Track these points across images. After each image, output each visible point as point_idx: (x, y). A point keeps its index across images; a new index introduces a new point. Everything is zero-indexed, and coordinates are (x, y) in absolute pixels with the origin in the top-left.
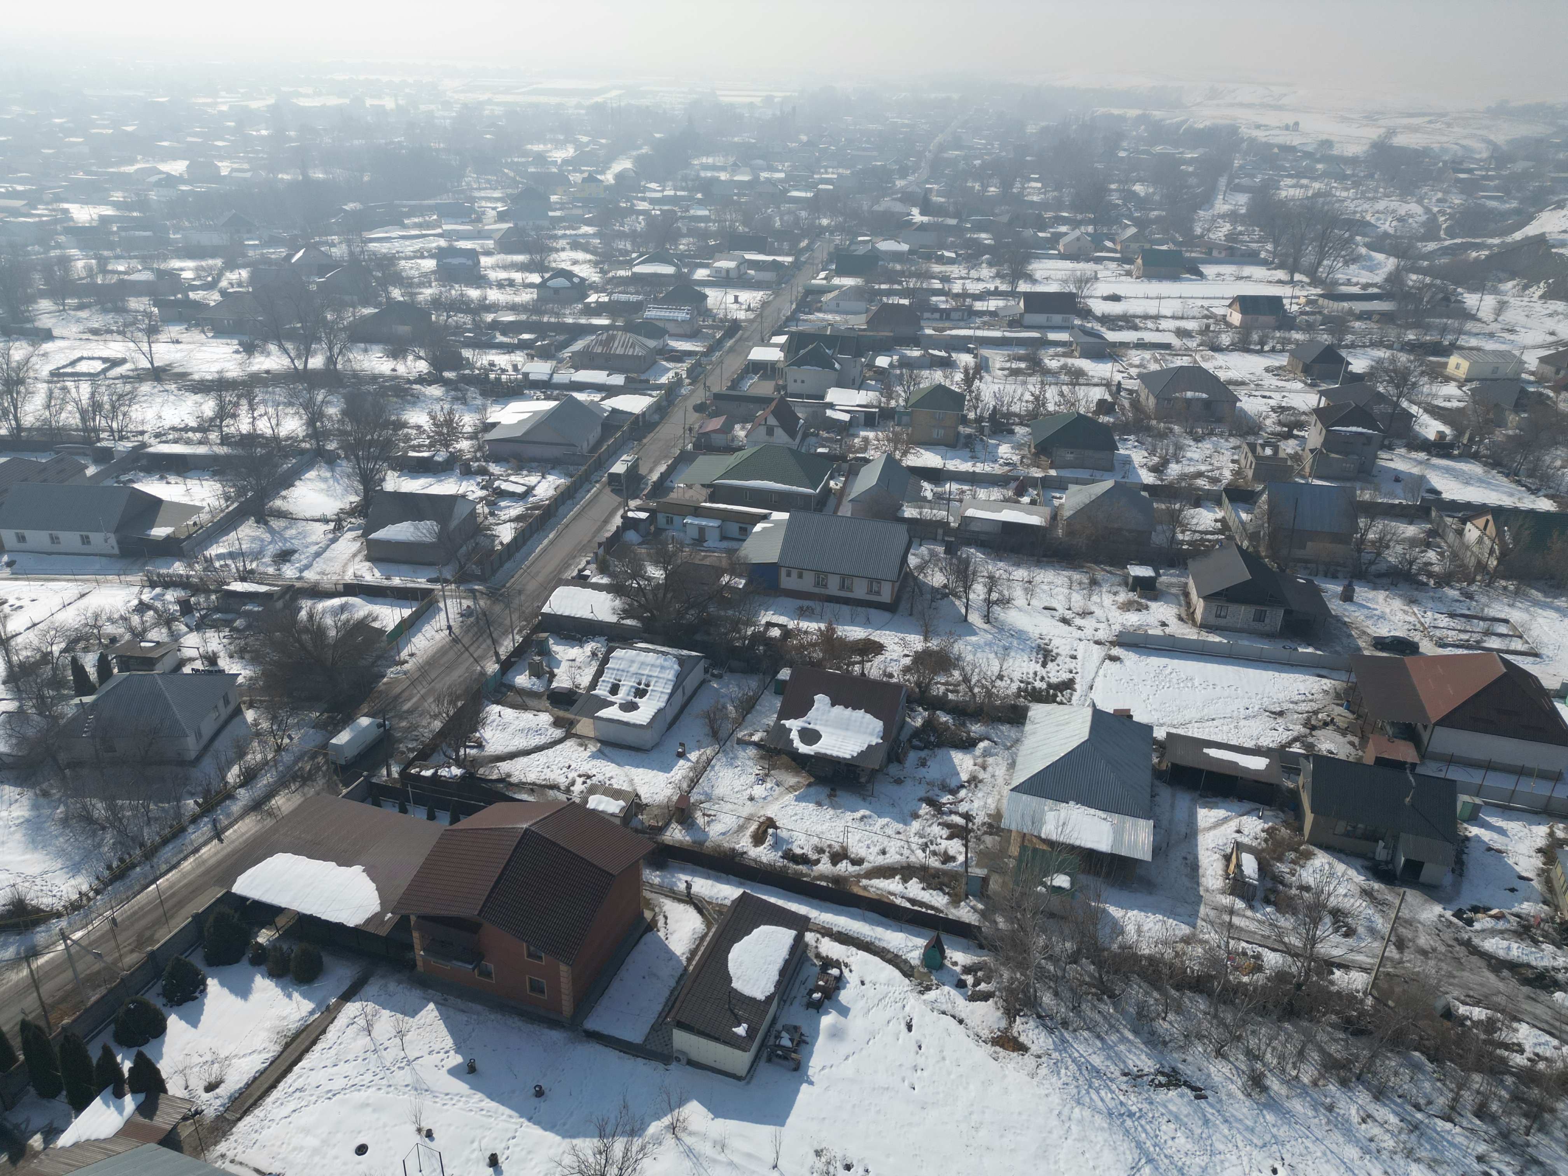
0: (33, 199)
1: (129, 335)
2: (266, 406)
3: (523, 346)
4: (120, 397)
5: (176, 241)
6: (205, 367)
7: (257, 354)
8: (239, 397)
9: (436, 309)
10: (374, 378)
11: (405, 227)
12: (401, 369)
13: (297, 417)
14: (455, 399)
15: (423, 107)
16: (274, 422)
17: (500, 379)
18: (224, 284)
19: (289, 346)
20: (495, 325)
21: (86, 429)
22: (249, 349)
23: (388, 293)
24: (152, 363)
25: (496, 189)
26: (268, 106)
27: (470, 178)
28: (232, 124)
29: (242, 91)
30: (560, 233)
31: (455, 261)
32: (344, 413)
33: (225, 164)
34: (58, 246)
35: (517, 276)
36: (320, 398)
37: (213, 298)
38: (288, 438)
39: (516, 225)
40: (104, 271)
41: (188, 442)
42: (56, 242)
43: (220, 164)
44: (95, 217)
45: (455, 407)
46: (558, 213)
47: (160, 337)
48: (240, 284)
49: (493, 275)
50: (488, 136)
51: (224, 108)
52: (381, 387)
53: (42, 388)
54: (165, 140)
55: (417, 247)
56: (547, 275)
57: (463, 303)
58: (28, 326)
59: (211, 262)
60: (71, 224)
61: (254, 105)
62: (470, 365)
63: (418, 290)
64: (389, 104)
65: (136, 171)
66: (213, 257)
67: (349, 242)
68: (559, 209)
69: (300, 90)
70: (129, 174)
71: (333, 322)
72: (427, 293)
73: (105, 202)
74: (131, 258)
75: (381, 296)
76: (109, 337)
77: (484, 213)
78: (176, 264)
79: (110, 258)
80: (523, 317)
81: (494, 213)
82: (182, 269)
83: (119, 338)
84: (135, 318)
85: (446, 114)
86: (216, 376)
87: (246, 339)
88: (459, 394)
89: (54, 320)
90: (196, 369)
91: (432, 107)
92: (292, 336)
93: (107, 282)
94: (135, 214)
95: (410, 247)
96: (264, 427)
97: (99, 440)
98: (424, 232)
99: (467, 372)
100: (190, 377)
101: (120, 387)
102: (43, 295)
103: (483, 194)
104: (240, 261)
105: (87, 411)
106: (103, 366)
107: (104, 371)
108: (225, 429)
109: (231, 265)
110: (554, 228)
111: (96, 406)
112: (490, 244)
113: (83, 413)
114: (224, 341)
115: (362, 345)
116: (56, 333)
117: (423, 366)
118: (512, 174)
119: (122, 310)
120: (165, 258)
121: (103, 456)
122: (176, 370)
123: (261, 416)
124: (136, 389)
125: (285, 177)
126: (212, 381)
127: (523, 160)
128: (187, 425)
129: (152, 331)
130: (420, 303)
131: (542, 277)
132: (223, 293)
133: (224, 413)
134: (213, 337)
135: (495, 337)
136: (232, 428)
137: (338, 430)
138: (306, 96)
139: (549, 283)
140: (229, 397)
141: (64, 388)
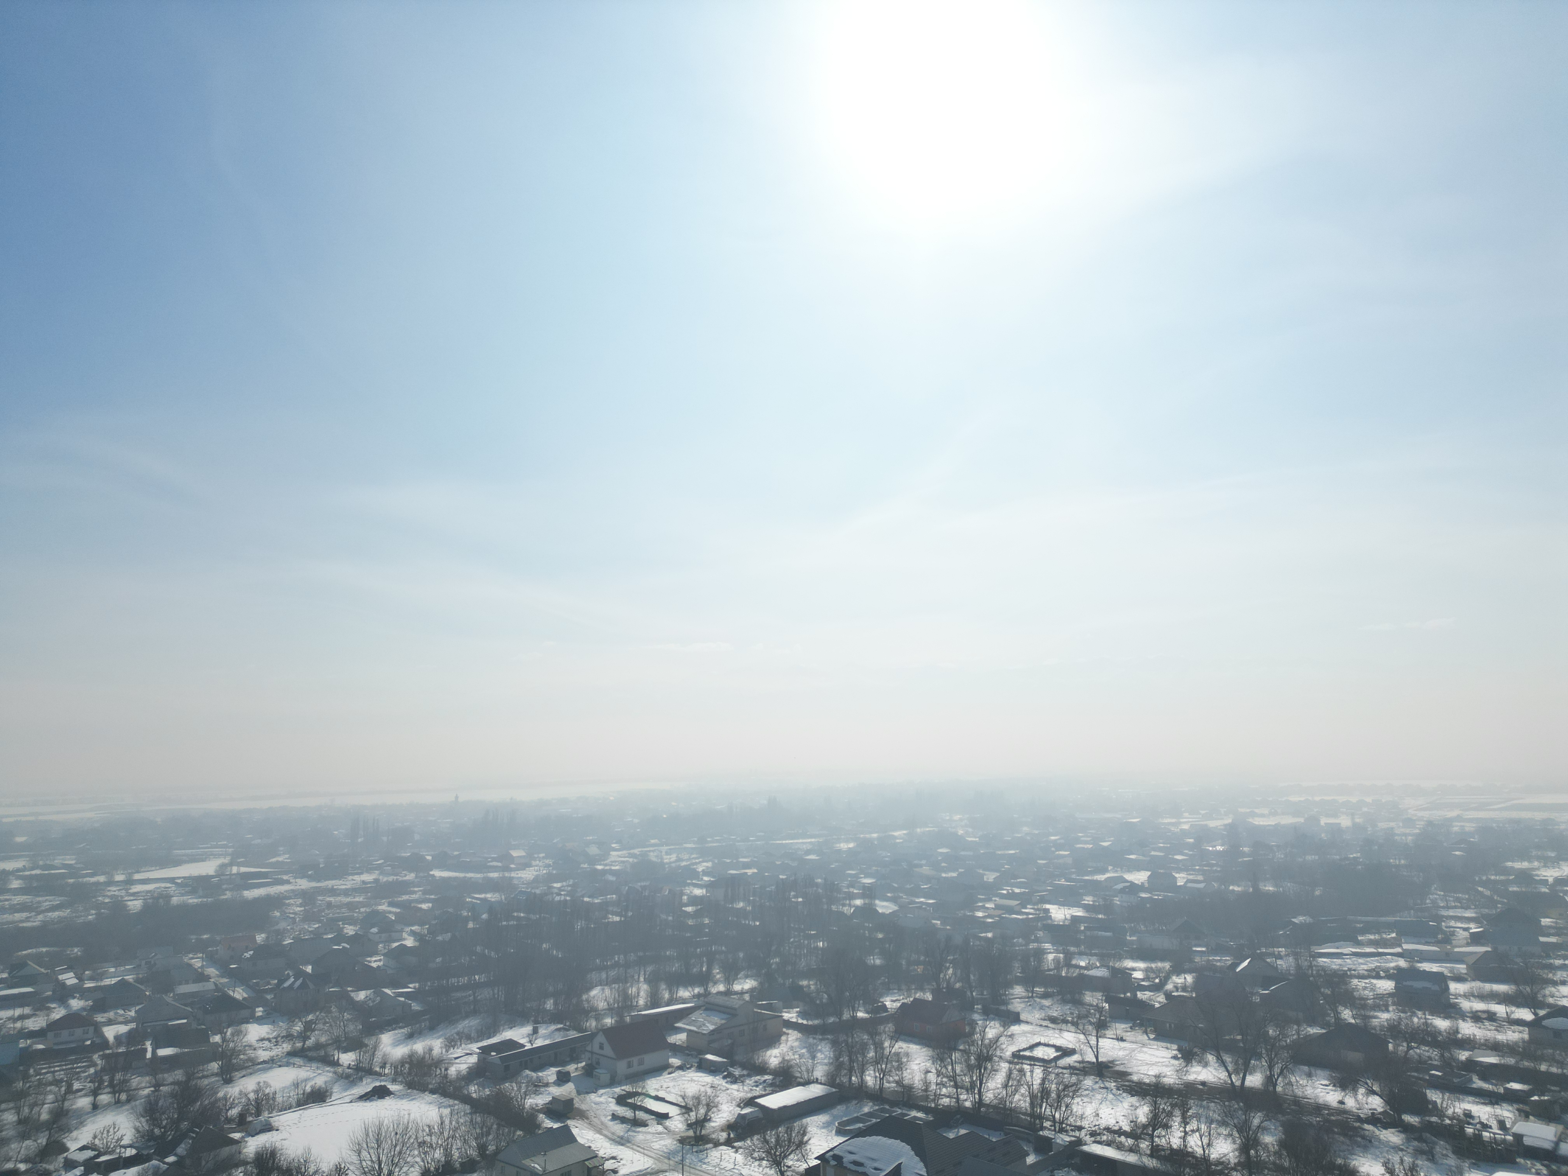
0: (1024, 900)
1: (1081, 1027)
2: (1199, 1121)
3: (1510, 1097)
4: (1066, 1087)
5: (1132, 942)
6: (1143, 1069)
7: (1194, 1064)
8: (1173, 1106)
9: (1395, 1038)
10: (1319, 1108)
11: (1359, 944)
12: (1350, 1103)
13: (1229, 1140)
14: (1418, 1152)
15: (1382, 825)
16: (1205, 1140)
17: (1481, 1136)
18: (1169, 987)
19: (1228, 1059)
20: (1471, 1066)
21: (1032, 1115)
22: (1188, 1056)
23: (1337, 1014)
24: (1097, 1057)
25: (1467, 908)
26: (1225, 825)
27: (1436, 895)
28: (1192, 840)
29: (1203, 812)
30: (1558, 962)
31: (1418, 985)
32: (1282, 1144)
33: (1182, 875)
34: (1037, 940)
35: (1500, 1010)
36: (1256, 1122)
37: (1159, 1000)
38: (1219, 1162)
39: (1495, 950)
40: (1068, 965)
41: (1120, 1147)
42: (1036, 937)
43: (1177, 875)
44: (1068, 917)
45: (1419, 1162)
46: (1553, 940)
47: (1107, 1032)
48: (1184, 988)
49: (1466, 1005)
50: (1457, 853)
51: (1186, 827)
52: (1327, 1121)
53: (1005, 1066)
54: (1133, 854)
55: (1373, 966)
56: (1542, 1013)
57: (1429, 1034)
58: (1003, 1008)
59: (1160, 965)
60: (1049, 922)
61: (1212, 824)
62: (1441, 1114)
63: (1372, 1013)
64: (1345, 822)
65: (1106, 879)
66: (1162, 960)
67: (1296, 956)
68: (1553, 935)
69: (1257, 811)
70: (1100, 881)
71: (1275, 1038)
72: (1384, 1017)
73: (1077, 904)
74: (1092, 955)
75: (1329, 1015)
76: (1064, 1026)
77: (1453, 934)
78: (1129, 964)
79: (1074, 953)
80: (1511, 1061)
81: (1466, 934)
82: (1134, 969)
83: (1073, 1028)
84: (1089, 1012)
85: (1408, 831)
86: (1154, 1080)
87: (1185, 1045)
88: (1424, 1146)
89: (1023, 1005)
90: (1135, 1069)
91: (1392, 824)
92: (1231, 1047)
93: (1069, 975)
94: (1100, 916)
95: (1364, 965)
96: (1195, 1143)
97: (1042, 1128)
98: (1381, 950)
99: (1434, 1119)
100: (1129, 1077)
101: (1069, 1078)
102: (1019, 981)
103: (1451, 913)
104: (1187, 966)
105: (1036, 1096)
106: (1055, 1054)
107: (1056, 1059)
108: (1156, 1139)
109: (1178, 970)
110: (1548, 956)
111: (1045, 1092)
112: (1462, 968)
113: (1033, 1097)
114: (1164, 1044)
115: (1306, 1068)
116: (1023, 1017)
117: (1376, 1103)
118: (1488, 893)
119: (1078, 1003)
120: (1120, 958)
121: (1044, 1146)
122: (1117, 1068)
123: (1193, 1131)
124: (1080, 1081)
125: (1236, 889)
126: (1149, 1085)
127: (1502, 878)
128: (1121, 1128)
129: (1101, 1027)
130: (1374, 1028)
131: (1535, 1014)
132: (1168, 995)
133: (1157, 1122)
134: (1154, 1039)
135: (1471, 1081)
136: (1163, 1140)
137: (1274, 1163)
138: (1262, 816)
139: (1546, 1023)
140: (1164, 1105)
141: (1021, 1071)
